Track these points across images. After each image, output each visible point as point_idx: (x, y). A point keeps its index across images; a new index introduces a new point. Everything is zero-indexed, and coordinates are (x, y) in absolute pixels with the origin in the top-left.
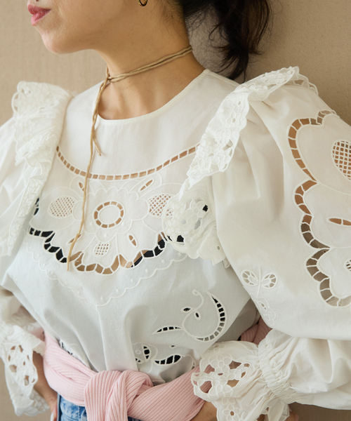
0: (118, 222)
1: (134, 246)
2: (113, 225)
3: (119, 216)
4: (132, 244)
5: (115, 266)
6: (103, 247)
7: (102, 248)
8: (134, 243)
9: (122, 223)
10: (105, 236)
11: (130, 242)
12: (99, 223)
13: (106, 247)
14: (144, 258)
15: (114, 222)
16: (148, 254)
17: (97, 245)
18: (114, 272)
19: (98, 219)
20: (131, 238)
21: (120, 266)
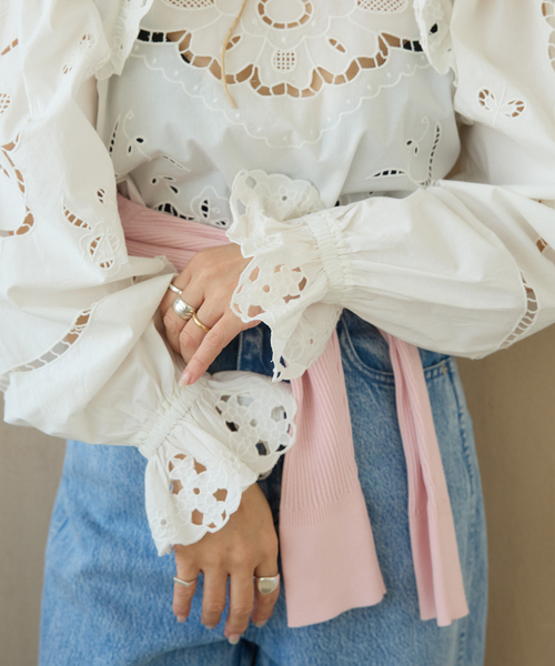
0: (302, 21)
1: (341, 53)
2: (294, 25)
3: (304, 12)
4: (338, 52)
5: (315, 84)
6: (285, 57)
7: (286, 60)
8: (340, 48)
9: (311, 22)
10: (283, 40)
11: (334, 48)
12: (267, 20)
13: (290, 57)
14: (361, 69)
15: (297, 20)
16: (367, 63)
17: (274, 55)
18: (317, 94)
19: (266, 14)
20: (333, 42)
21: (324, 84)
